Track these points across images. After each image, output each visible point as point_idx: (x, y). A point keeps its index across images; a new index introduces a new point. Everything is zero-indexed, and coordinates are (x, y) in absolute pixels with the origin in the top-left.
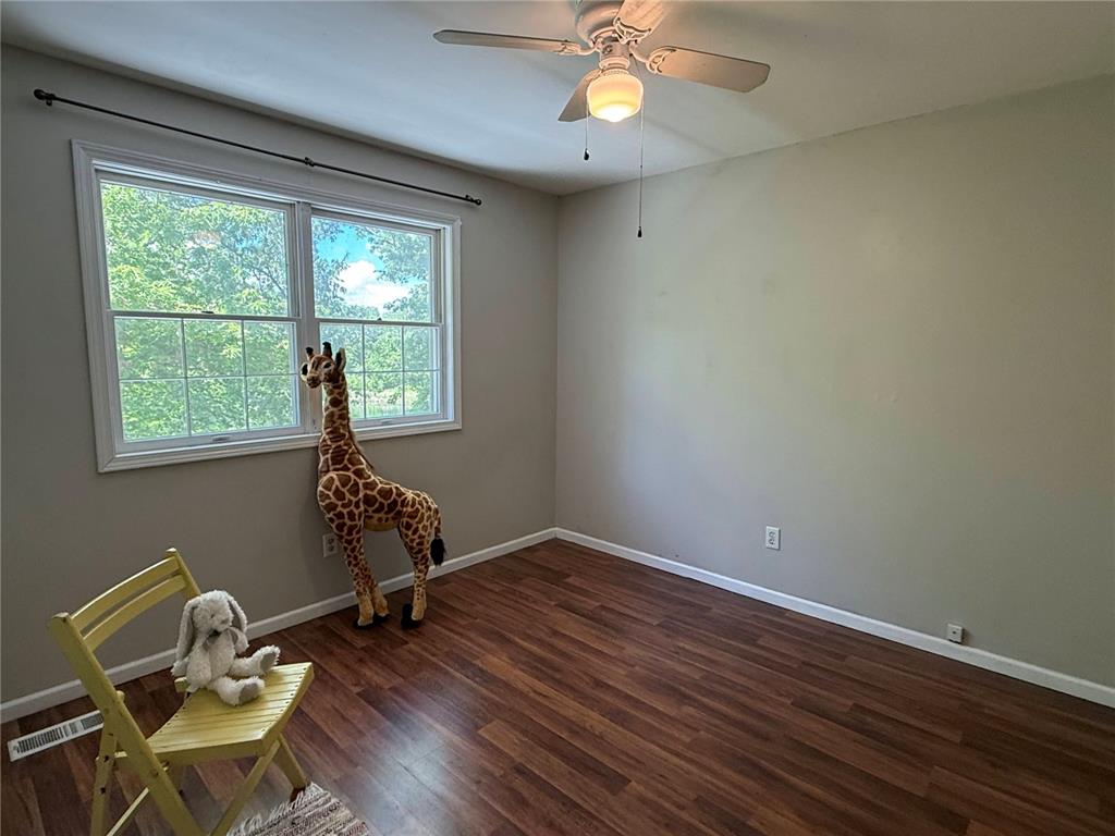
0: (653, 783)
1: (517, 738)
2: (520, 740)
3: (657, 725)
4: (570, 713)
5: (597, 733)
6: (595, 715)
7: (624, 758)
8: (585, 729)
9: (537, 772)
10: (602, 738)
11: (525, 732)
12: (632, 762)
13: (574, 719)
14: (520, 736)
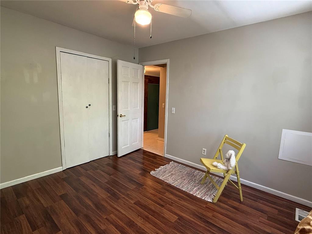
0: (128, 203)
1: (165, 215)
2: (164, 214)
3: (119, 220)
4: (149, 225)
5: (140, 217)
6: (139, 224)
7: (133, 209)
8: (143, 218)
9: (158, 205)
10: (139, 215)
11: (164, 218)
12: (132, 208)
13: (147, 223)
14: (164, 216)
